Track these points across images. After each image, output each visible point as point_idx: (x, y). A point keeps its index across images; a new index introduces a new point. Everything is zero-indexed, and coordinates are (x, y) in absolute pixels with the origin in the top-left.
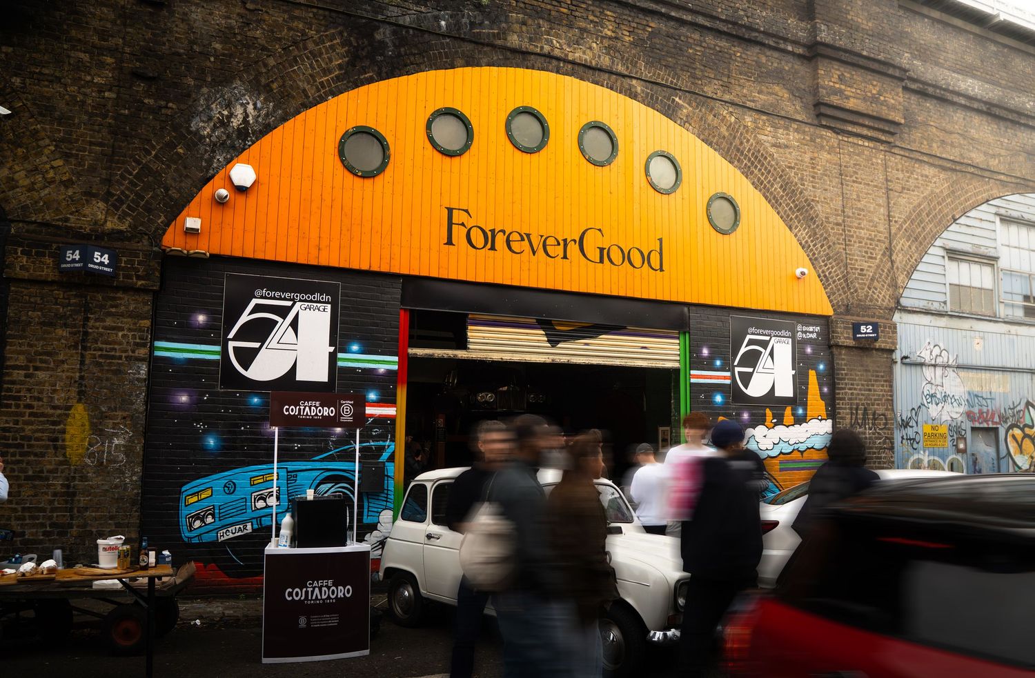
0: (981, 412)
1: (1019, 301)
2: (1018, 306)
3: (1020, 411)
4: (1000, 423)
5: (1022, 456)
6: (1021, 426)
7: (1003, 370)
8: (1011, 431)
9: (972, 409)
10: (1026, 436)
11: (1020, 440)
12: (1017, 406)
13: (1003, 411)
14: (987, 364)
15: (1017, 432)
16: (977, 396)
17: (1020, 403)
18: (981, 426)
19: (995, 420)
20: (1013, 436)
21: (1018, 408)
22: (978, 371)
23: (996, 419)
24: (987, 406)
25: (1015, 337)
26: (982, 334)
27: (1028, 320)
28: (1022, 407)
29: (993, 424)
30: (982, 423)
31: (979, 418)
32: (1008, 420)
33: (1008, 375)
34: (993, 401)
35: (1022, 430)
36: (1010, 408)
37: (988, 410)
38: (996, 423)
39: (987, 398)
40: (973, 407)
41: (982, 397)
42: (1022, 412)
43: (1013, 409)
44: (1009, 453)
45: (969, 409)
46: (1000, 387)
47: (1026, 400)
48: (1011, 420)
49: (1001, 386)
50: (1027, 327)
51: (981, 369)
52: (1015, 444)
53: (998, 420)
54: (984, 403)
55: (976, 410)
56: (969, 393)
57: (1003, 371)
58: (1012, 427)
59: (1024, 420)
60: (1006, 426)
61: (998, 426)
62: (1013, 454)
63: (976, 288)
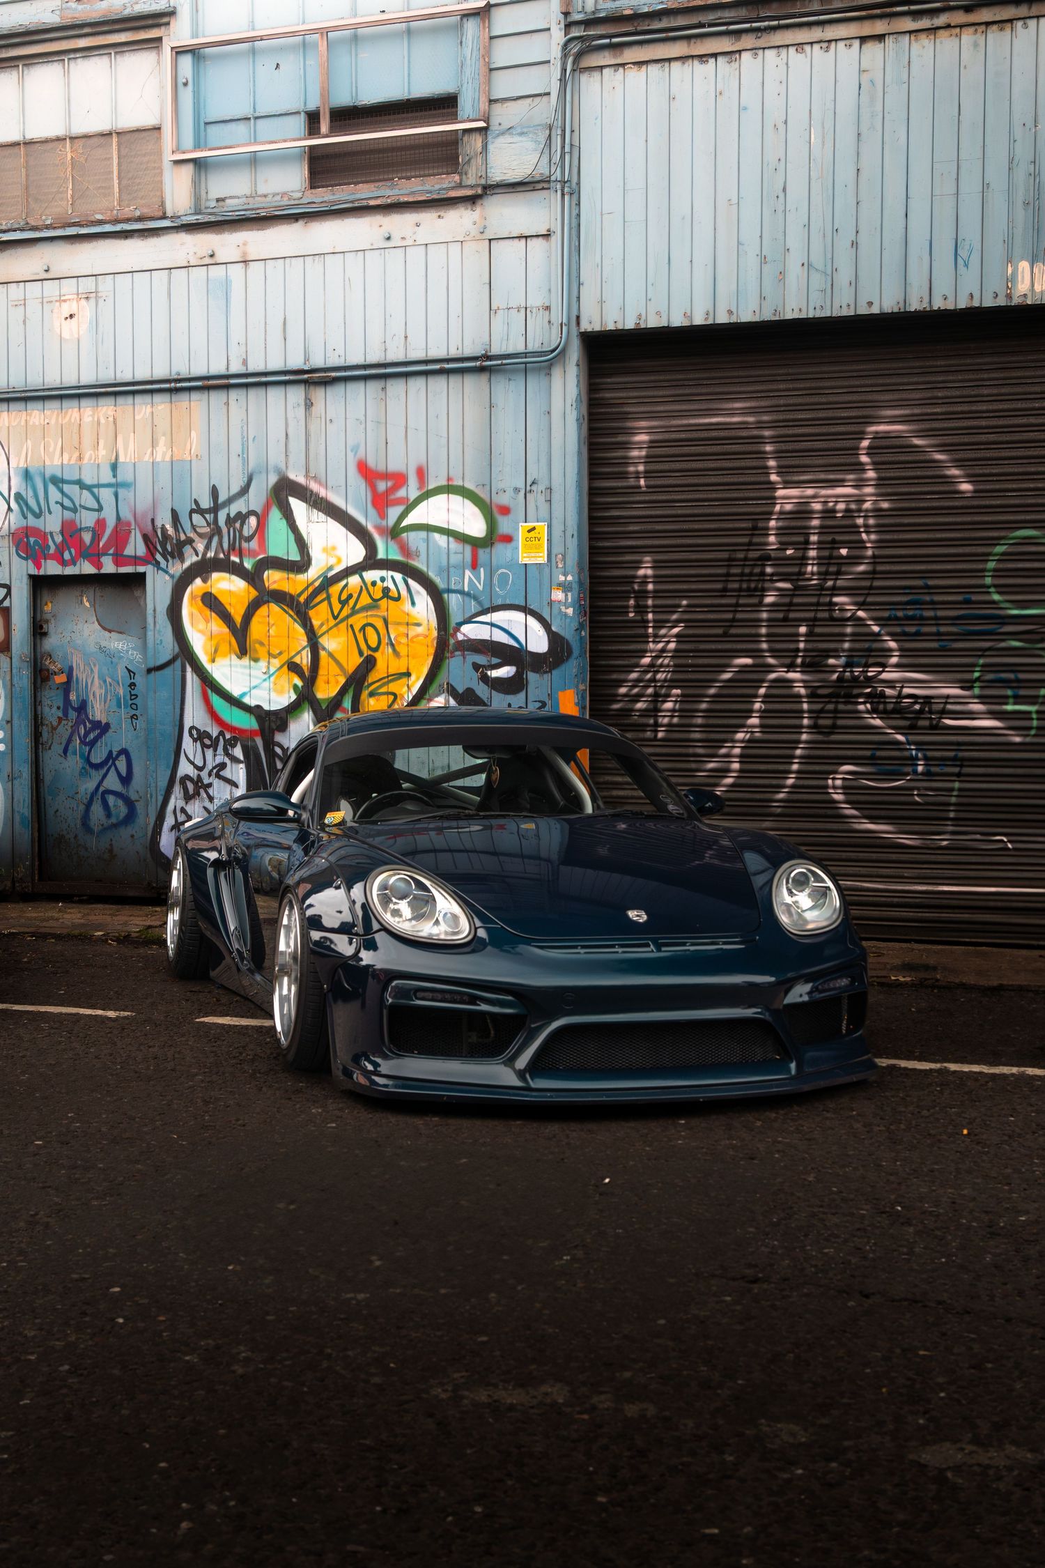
0: (70, 531)
1: (293, 137)
2: (280, 159)
3: (242, 517)
4: (150, 559)
5: (246, 661)
6: (248, 564)
7: (175, 387)
8: (198, 581)
9: (32, 521)
10: (266, 596)
11: (238, 615)
12: (230, 500)
13: (164, 520)
14: (107, 376)
15: (228, 586)
16: (57, 481)
17: (245, 490)
18: (70, 571)
19: (129, 551)
20: (211, 602)
21: (238, 507)
22: (66, 403)
23: (136, 546)
24: (100, 509)
25: (236, 271)
26: (88, 284)
27: (325, 196)
28: (256, 499)
29: (117, 563)
30: (73, 562)
31: (61, 549)
32: (187, 550)
33: (197, 403)
34: (121, 492)
35: (253, 578)
36: (201, 512)
37: (101, 524)
38: (136, 560)
39: (99, 486)
40: (37, 516)
41: (79, 483)
42: (253, 521)
43: (215, 509)
44: (185, 652)
45: (23, 523)
46: (154, 444)
47: (273, 479)
48: (200, 547)
49: (162, 441)
50: (301, 223)
51: (79, 396)
52: (218, 626)
53: (141, 550)
54: (87, 499)
55: (52, 523)
56: (27, 475)
57: (170, 391)
58: (204, 568)
59: (262, 543)
60: (177, 568)
61: (141, 569)
62: (203, 658)
63: (86, 137)
